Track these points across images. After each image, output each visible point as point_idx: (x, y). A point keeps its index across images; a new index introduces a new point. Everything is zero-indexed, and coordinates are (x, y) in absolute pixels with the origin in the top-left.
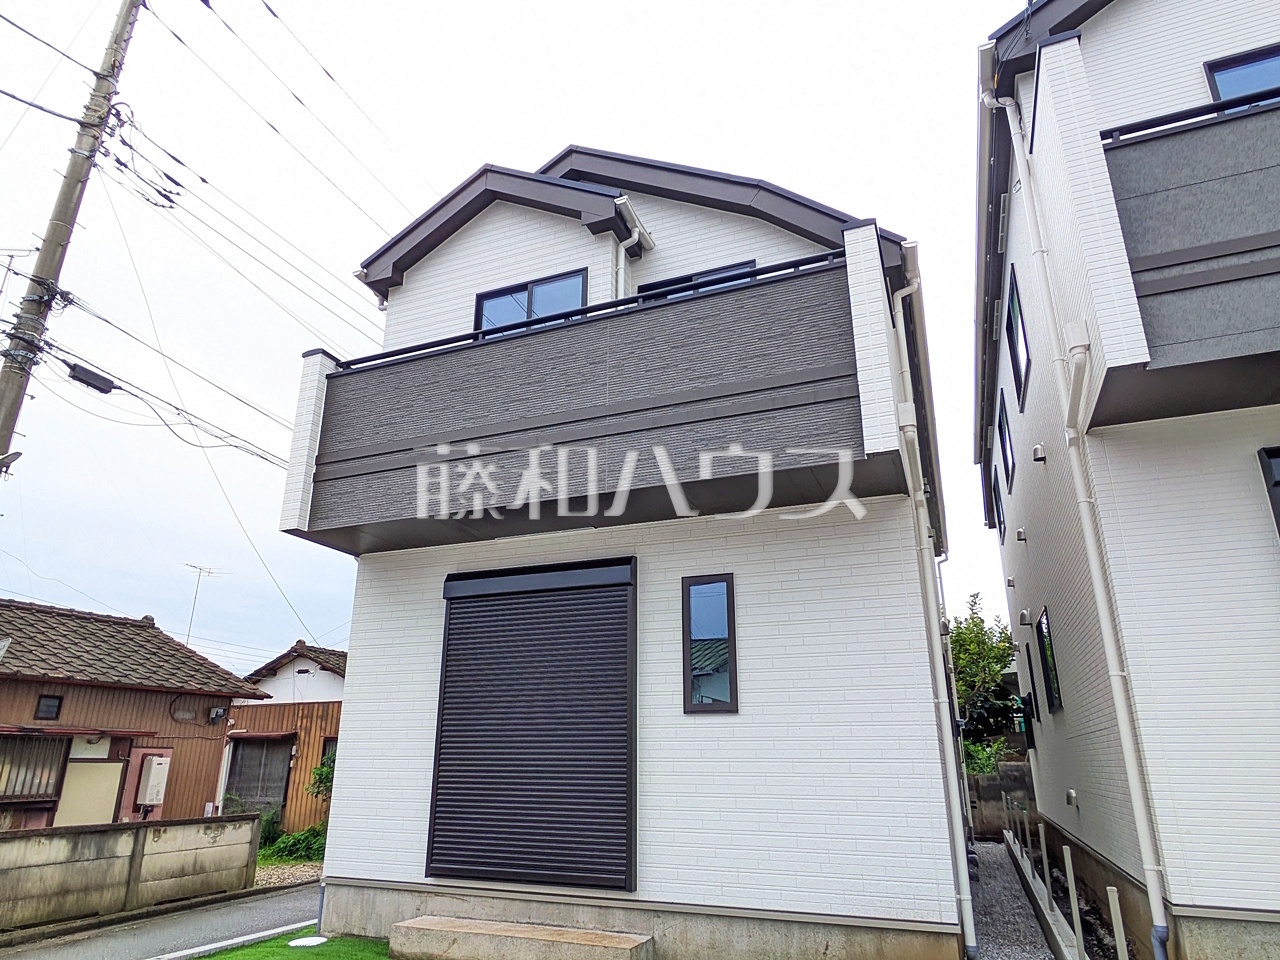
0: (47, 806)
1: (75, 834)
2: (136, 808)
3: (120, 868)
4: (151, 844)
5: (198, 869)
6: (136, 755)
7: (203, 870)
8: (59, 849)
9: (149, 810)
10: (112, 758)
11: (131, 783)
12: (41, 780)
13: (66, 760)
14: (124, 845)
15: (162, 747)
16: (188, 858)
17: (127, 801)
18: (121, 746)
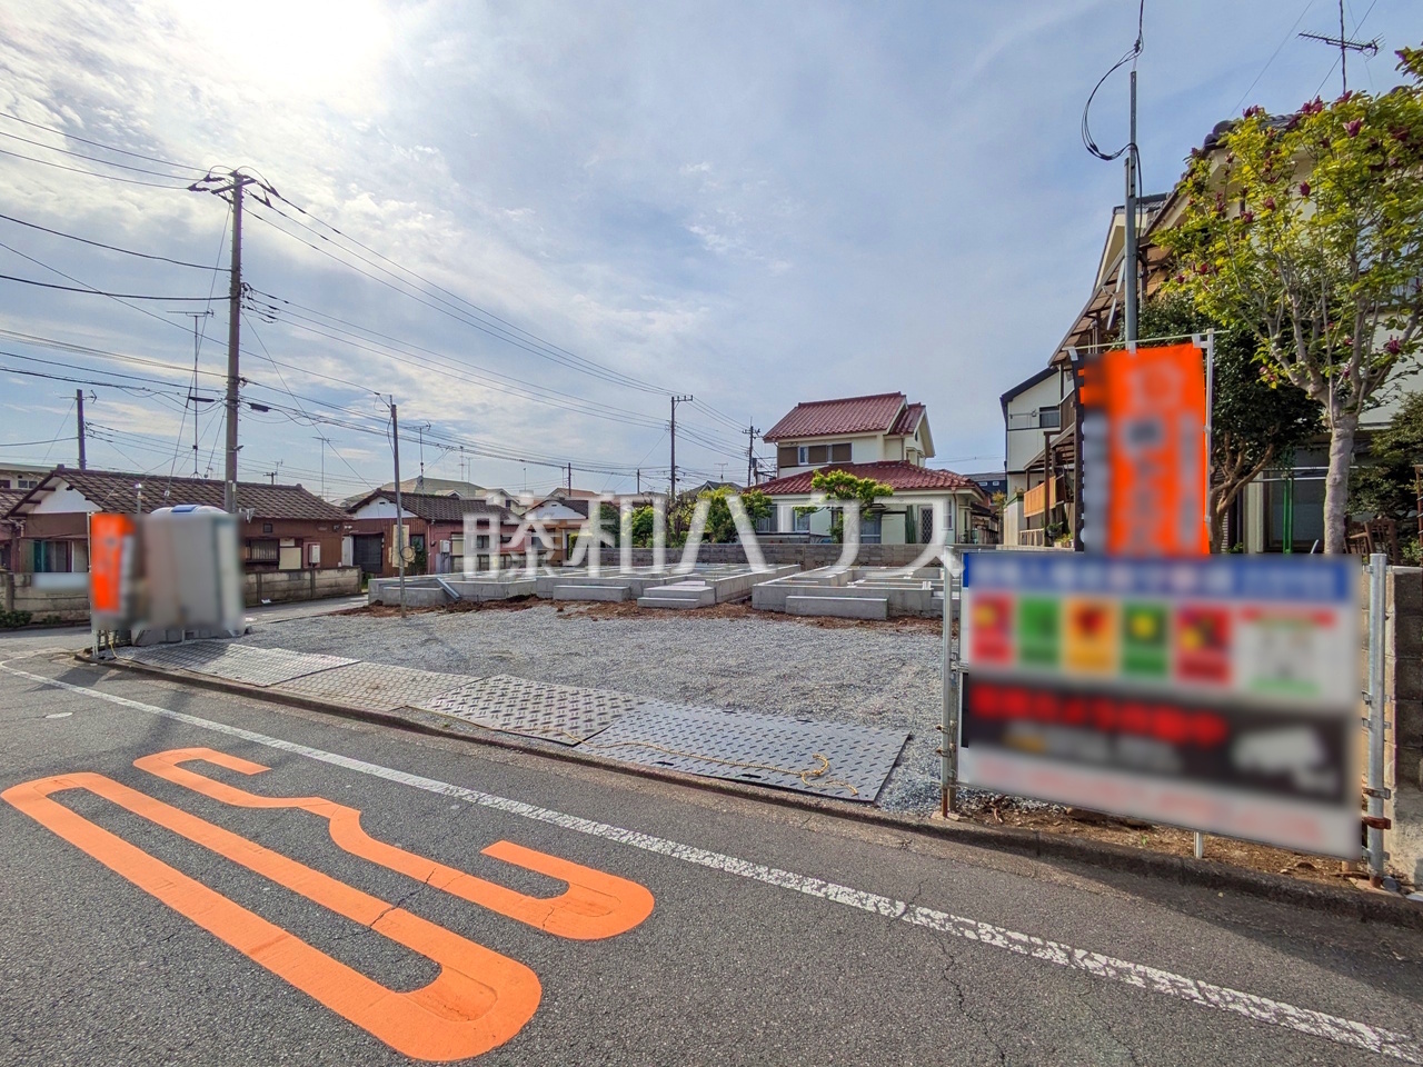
0: (276, 563)
1: (288, 571)
2: (309, 564)
3: (307, 584)
4: (317, 576)
5: (337, 585)
6: (306, 545)
7: (339, 585)
8: (284, 576)
9: (315, 565)
10: (296, 546)
11: (306, 555)
12: (272, 554)
13: (279, 547)
14: (307, 576)
15: (315, 540)
16: (333, 581)
17: (305, 561)
18: (299, 542)
